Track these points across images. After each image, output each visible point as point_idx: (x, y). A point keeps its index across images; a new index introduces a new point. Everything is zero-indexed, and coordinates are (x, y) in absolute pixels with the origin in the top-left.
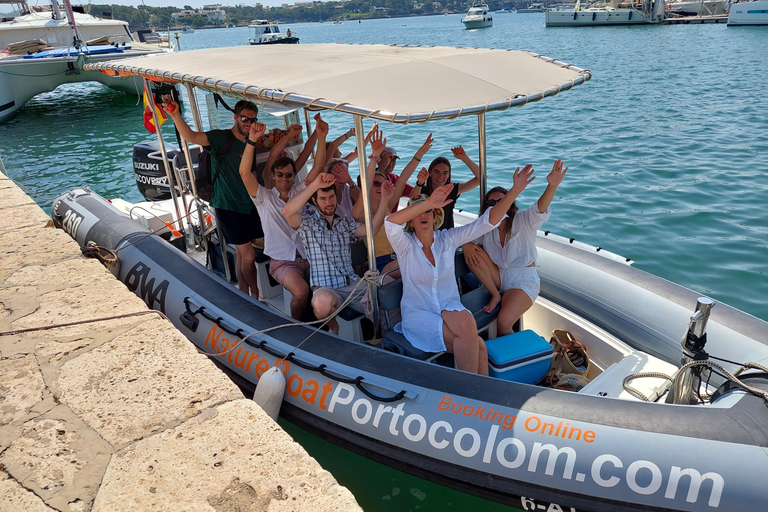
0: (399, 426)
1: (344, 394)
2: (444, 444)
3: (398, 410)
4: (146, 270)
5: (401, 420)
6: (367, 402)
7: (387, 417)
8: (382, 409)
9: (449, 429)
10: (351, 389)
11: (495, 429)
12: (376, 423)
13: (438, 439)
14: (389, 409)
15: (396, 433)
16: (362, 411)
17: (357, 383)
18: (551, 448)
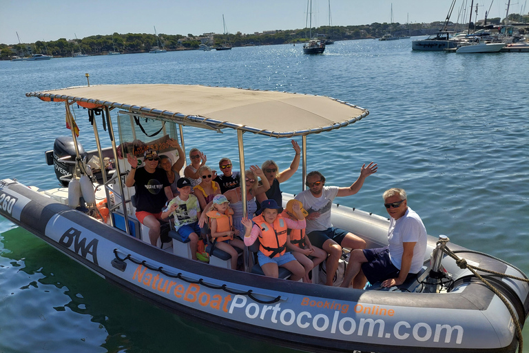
0: (278, 317)
1: (239, 301)
2: (307, 325)
3: (277, 308)
4: (78, 233)
5: (279, 313)
6: (256, 305)
7: (269, 313)
8: (266, 308)
9: (309, 316)
10: (245, 299)
11: (337, 314)
12: (262, 317)
13: (303, 322)
14: (270, 308)
15: (275, 321)
16: (252, 311)
17: (249, 294)
18: (370, 320)
